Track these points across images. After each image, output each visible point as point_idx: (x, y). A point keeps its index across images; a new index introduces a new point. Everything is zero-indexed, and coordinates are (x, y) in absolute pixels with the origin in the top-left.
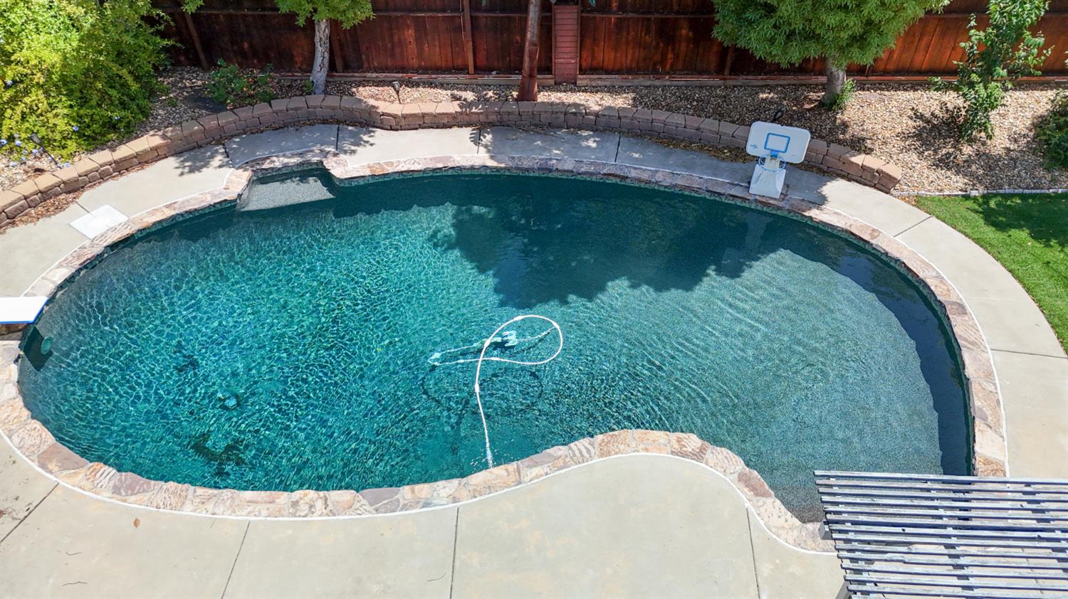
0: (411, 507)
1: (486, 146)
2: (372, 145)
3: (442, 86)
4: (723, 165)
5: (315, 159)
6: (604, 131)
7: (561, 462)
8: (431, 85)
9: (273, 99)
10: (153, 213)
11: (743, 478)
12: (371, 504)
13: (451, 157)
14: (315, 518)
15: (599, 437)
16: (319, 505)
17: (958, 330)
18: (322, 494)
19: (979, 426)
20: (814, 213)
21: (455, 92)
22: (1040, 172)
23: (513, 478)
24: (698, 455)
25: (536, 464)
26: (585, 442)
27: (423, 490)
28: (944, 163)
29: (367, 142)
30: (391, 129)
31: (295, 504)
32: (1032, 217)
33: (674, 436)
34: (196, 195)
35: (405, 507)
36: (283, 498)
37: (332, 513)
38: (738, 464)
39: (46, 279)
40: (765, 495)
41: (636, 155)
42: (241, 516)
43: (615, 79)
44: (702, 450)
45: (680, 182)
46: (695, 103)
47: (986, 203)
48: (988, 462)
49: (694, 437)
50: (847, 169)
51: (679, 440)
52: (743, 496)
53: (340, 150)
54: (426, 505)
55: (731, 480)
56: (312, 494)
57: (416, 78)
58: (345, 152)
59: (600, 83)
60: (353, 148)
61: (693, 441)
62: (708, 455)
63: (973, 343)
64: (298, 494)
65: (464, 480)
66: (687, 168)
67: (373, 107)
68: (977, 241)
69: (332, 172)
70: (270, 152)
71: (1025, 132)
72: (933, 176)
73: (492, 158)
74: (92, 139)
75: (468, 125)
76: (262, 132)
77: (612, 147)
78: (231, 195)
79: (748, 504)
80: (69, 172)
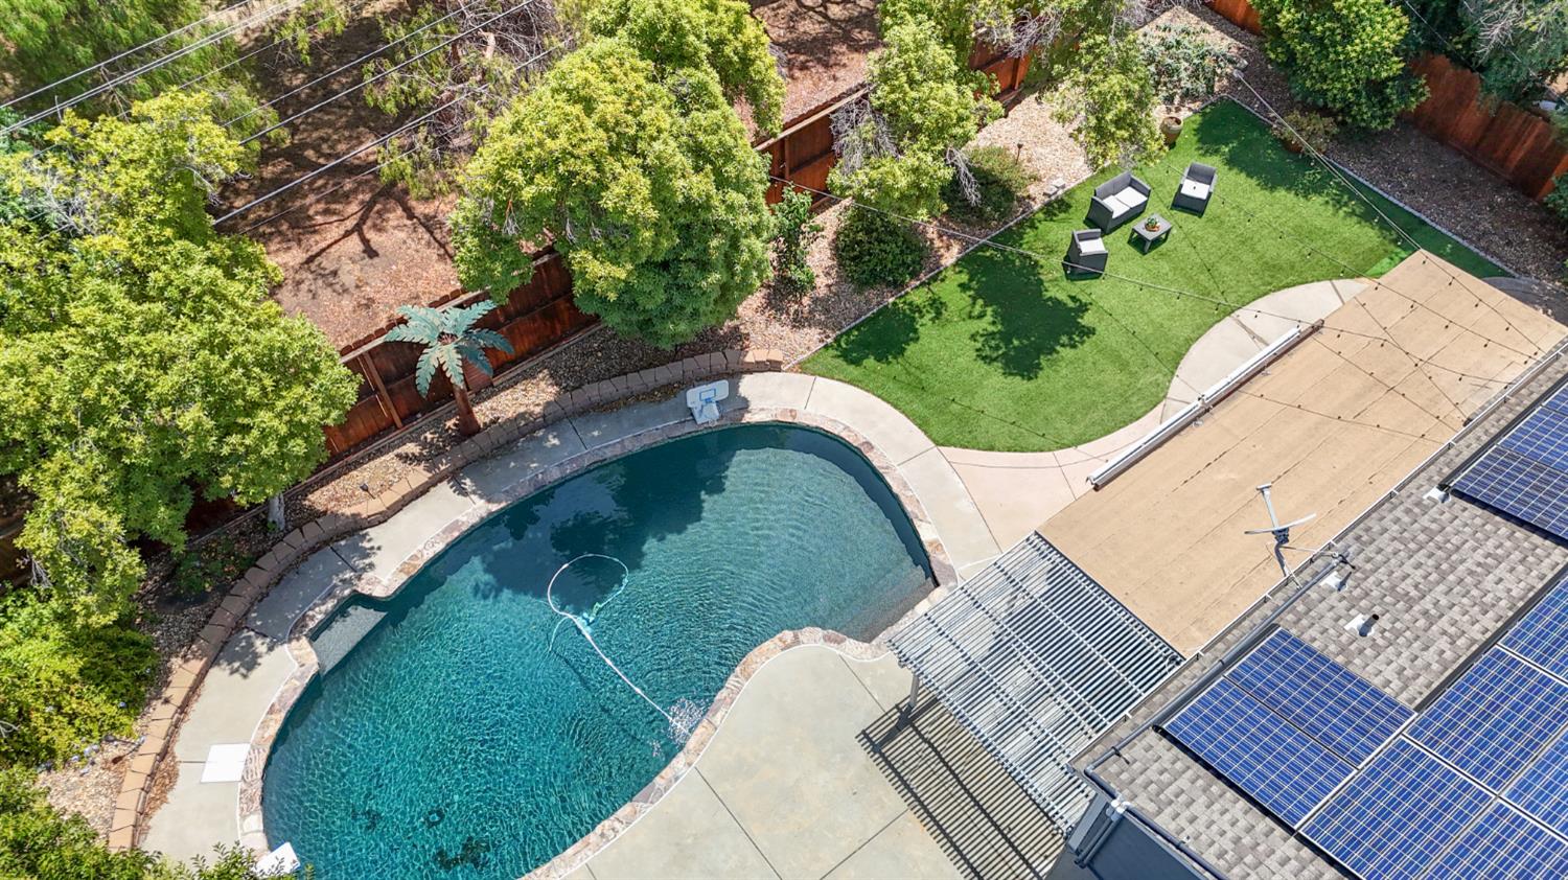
0: (669, 787)
1: (474, 492)
2: (379, 548)
3: (380, 452)
4: (663, 406)
5: (347, 592)
6: (553, 423)
7: (728, 700)
8: (371, 457)
9: (257, 559)
10: (264, 725)
11: (827, 639)
12: (646, 802)
13: (457, 521)
14: (622, 833)
15: (738, 669)
16: (617, 825)
17: (876, 463)
18: (612, 818)
19: (916, 523)
20: (748, 418)
21: (396, 451)
22: (857, 298)
23: (710, 729)
24: (797, 641)
25: (716, 711)
26: (732, 678)
27: (667, 772)
28: (798, 322)
29: (372, 548)
30: (380, 523)
31: (602, 835)
32: (870, 344)
33: (776, 639)
34: (282, 688)
35: (666, 790)
36: (592, 837)
37: (628, 823)
38: (819, 632)
39: (246, 834)
40: (843, 641)
41: (596, 433)
42: (578, 865)
43: (525, 366)
44: (796, 637)
45: (647, 441)
46: (600, 354)
47: (839, 345)
48: (931, 544)
49: (786, 632)
50: (746, 368)
51: (780, 640)
52: (832, 648)
53: (359, 573)
54: (677, 779)
55: (821, 643)
56: (606, 823)
57: (353, 458)
58: (364, 570)
59: (512, 375)
60: (367, 561)
61: (788, 635)
62: (801, 638)
63: (887, 468)
64: (599, 829)
65: (685, 750)
66: (641, 425)
67: (354, 515)
68: (850, 382)
69: (374, 594)
70: (301, 609)
71: (830, 263)
72: (797, 336)
73: (489, 501)
74: (135, 704)
75: (441, 481)
76: (268, 595)
77: (571, 435)
78: (314, 669)
79: (838, 652)
80: (153, 745)
